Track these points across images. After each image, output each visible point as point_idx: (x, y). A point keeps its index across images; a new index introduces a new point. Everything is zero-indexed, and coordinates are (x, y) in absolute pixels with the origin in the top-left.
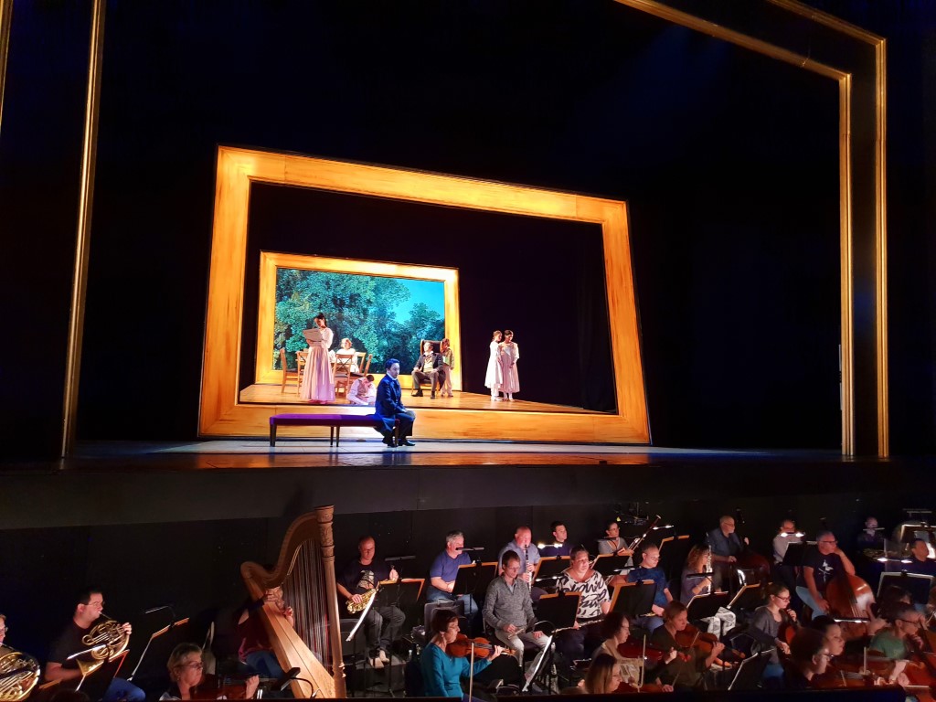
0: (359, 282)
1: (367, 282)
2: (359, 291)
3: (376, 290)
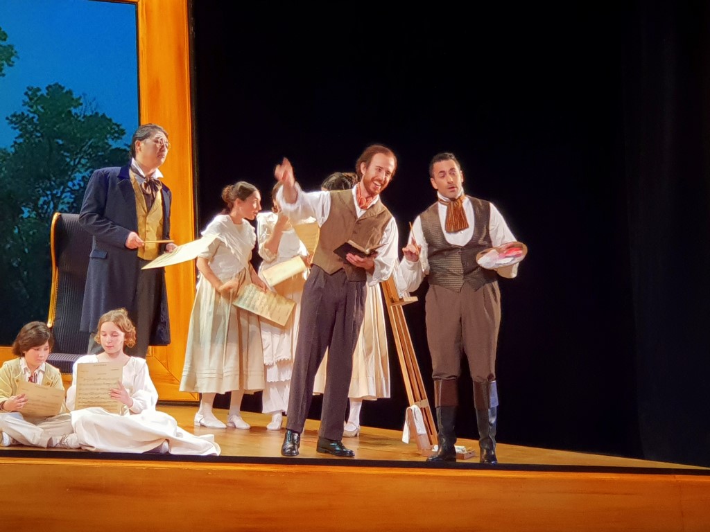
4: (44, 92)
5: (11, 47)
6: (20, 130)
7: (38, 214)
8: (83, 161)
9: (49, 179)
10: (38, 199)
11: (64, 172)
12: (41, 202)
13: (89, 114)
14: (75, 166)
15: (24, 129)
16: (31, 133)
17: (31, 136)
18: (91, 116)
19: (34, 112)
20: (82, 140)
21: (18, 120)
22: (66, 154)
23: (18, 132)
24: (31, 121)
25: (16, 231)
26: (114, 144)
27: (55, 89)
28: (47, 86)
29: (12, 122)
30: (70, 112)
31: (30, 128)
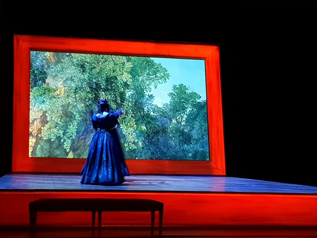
1: (124, 64)
3: (134, 72)
5: (168, 74)
6: (172, 97)
7: (177, 121)
8: (189, 106)
9: (180, 111)
11: (184, 109)
12: (178, 118)
14: (187, 107)
17: (175, 99)
18: (192, 93)
19: (175, 92)
20: (189, 100)
21: (171, 94)
22: (184, 104)
24: (174, 95)
25: (171, 126)
26: (198, 101)
27: (181, 85)
28: (179, 84)
29: (169, 95)
30: (185, 92)
31: (174, 97)
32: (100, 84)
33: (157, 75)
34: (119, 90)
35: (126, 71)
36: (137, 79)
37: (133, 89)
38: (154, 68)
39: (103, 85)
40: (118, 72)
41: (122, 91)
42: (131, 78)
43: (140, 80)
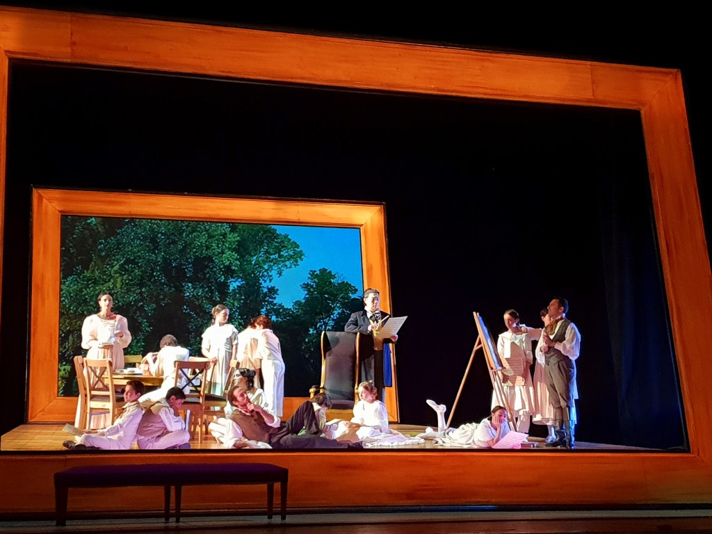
0: (210, 237)
1: (224, 235)
2: (210, 253)
3: (242, 249)
4: (318, 272)
5: (301, 251)
7: (317, 332)
8: (338, 305)
9: (322, 315)
10: (317, 324)
11: (329, 311)
12: (318, 326)
13: (340, 282)
14: (334, 307)
15: (309, 290)
16: (312, 292)
17: (312, 294)
19: (314, 282)
20: (337, 295)
21: (306, 286)
22: (329, 302)
23: (306, 292)
24: (312, 287)
25: (307, 340)
26: (353, 296)
27: (323, 271)
28: (319, 269)
29: (303, 287)
30: (331, 281)
31: (312, 290)
32: (184, 269)
33: (282, 253)
34: (216, 280)
35: (229, 249)
36: (248, 261)
37: (241, 278)
38: (276, 242)
39: (190, 271)
40: (214, 249)
41: (222, 281)
42: (237, 259)
43: (253, 262)
